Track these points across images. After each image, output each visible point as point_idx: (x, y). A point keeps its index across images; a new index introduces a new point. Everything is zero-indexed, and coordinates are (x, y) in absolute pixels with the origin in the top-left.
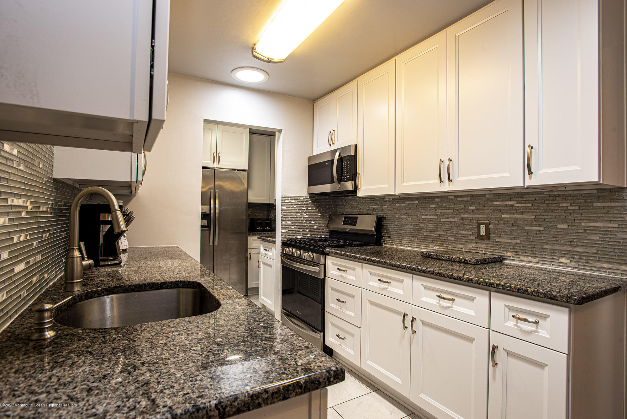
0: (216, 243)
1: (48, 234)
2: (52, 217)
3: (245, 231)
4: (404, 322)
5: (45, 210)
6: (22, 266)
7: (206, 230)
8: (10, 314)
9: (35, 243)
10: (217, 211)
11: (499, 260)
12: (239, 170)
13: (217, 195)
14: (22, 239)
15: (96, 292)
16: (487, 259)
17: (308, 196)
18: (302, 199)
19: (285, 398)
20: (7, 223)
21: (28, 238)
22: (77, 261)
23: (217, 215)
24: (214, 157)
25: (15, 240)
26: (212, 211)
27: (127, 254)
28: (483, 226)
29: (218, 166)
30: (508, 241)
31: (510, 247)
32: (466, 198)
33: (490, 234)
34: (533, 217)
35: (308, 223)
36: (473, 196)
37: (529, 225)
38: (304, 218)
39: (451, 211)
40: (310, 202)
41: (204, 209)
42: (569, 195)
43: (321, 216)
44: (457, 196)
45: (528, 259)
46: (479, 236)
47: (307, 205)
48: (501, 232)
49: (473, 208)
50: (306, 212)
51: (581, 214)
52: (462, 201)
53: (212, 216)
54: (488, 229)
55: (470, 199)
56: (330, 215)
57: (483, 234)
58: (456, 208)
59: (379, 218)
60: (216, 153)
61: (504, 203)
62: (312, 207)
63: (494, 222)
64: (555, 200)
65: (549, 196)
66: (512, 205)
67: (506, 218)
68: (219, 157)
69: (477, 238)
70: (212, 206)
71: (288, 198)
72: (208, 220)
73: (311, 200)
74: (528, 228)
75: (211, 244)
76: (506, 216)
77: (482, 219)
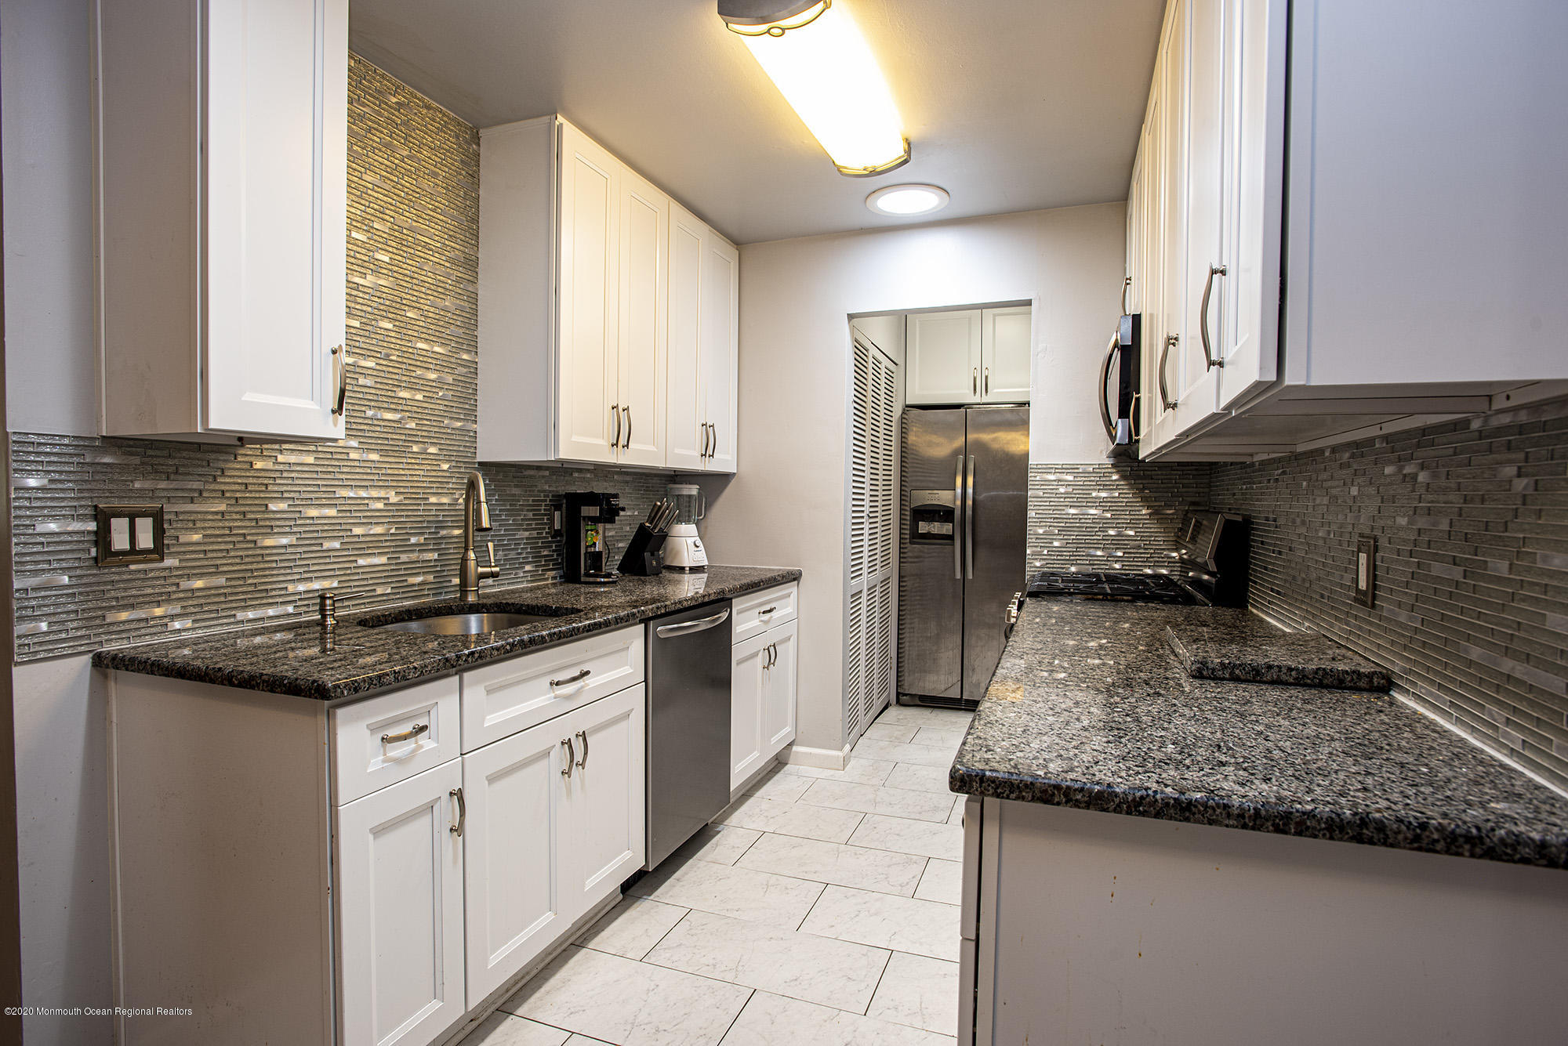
0: (969, 575)
7: (947, 544)
10: (969, 502)
11: (1381, 684)
13: (971, 467)
16: (1271, 667)
17: (1108, 462)
18: (1091, 469)
19: (272, 690)
23: (969, 512)
24: (975, 381)
26: (959, 503)
27: (709, 575)
28: (1363, 557)
29: (985, 399)
30: (1402, 619)
31: (1402, 641)
32: (1347, 455)
33: (1375, 587)
34: (1444, 526)
35: (1112, 532)
36: (1357, 444)
37: (1436, 557)
38: (1095, 520)
39: (1326, 501)
40: (1115, 477)
41: (944, 498)
42: (1521, 429)
43: (1150, 514)
44: (1334, 449)
45: (1431, 694)
46: (1358, 590)
47: (1105, 487)
48: (1393, 581)
49: (1354, 491)
50: (1100, 503)
51: (1539, 514)
52: (1341, 466)
53: (958, 513)
54: (1373, 568)
55: (1353, 456)
56: (1187, 512)
57: (1363, 585)
58: (1334, 492)
59: (1228, 525)
60: (979, 369)
61: (1401, 469)
62: (1118, 491)
63: (1383, 542)
64: (1491, 451)
65: (1481, 435)
66: (1414, 477)
67: (1400, 528)
68: (986, 377)
69: (1356, 600)
70: (959, 490)
71: (1048, 469)
72: (952, 521)
73: (1118, 472)
74: (1437, 569)
75: (958, 576)
76: (1402, 521)
77: (1367, 531)
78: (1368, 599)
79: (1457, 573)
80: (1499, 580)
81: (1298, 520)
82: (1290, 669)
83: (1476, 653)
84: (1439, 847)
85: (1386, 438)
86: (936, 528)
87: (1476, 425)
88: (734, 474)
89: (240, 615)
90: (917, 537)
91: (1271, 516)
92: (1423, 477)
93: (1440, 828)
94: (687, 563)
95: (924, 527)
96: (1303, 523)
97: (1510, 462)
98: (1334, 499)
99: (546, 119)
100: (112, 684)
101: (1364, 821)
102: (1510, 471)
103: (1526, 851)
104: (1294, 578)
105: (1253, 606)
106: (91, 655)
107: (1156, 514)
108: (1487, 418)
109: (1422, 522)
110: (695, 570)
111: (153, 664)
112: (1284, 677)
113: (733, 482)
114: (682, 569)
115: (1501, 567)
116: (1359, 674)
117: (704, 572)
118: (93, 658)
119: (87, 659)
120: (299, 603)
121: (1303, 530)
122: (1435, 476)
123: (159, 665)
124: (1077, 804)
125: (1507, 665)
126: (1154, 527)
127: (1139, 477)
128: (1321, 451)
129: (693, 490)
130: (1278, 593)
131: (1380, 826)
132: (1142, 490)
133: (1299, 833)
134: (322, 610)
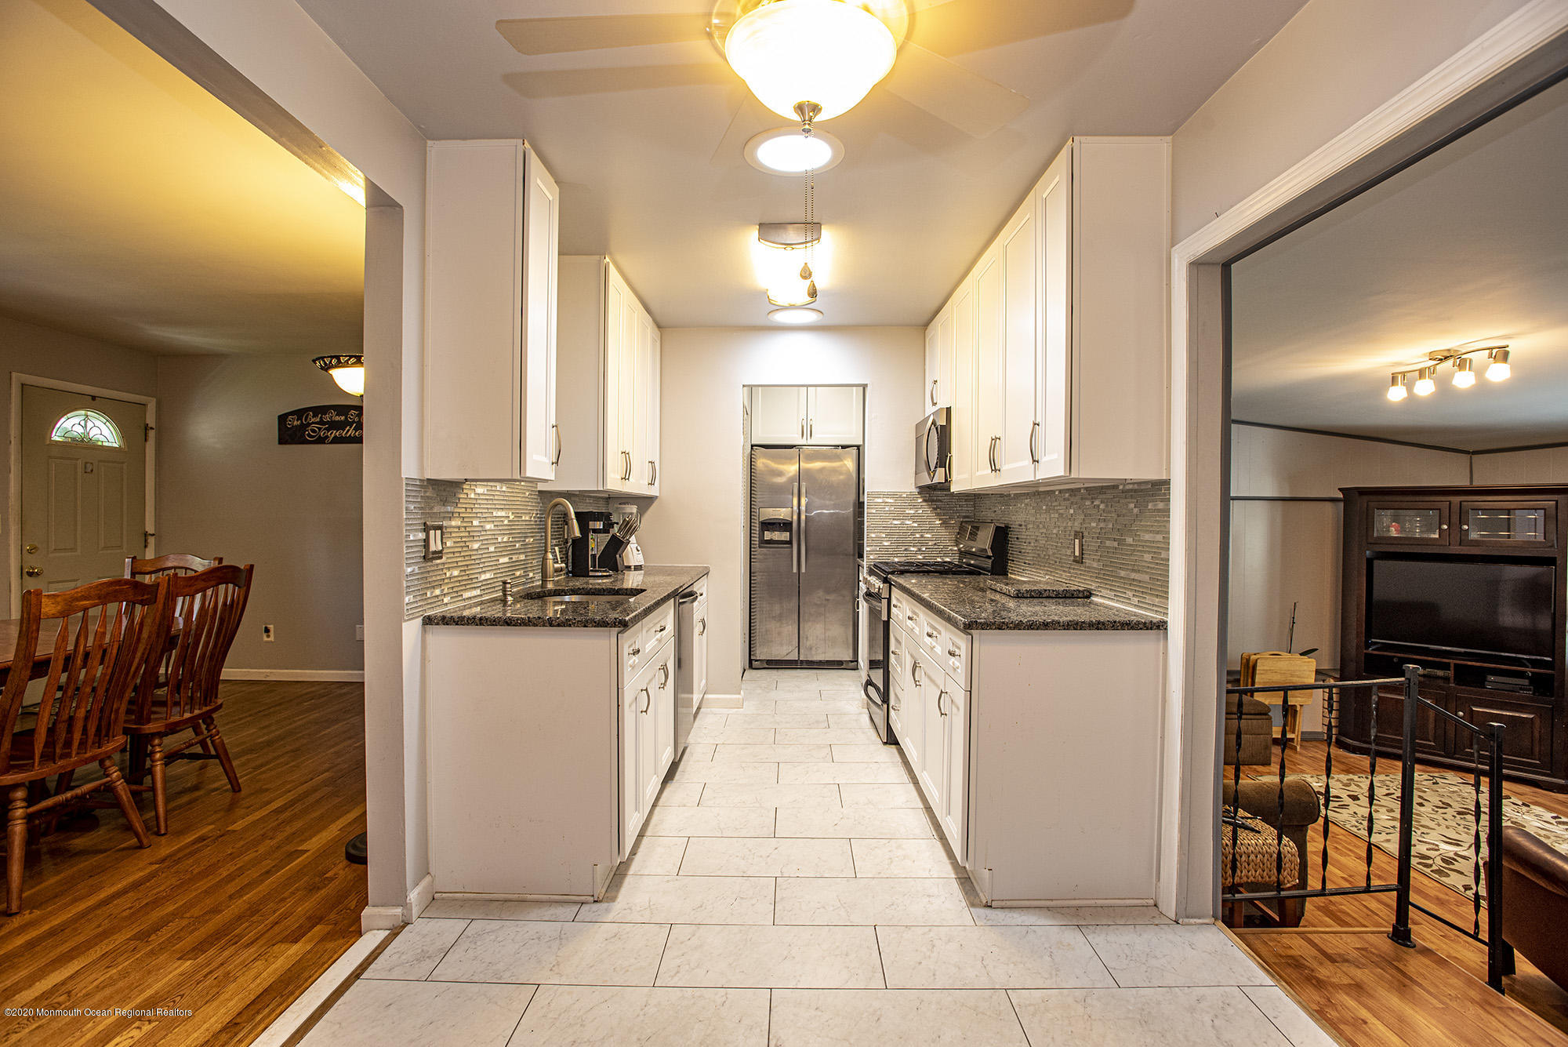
0: (803, 570)
1: (532, 540)
2: (536, 525)
3: (852, 553)
4: (914, 675)
5: (527, 518)
6: (506, 560)
7: (787, 548)
8: (496, 589)
9: (517, 545)
10: (803, 517)
11: (1088, 595)
12: (844, 447)
13: (803, 490)
14: (505, 540)
15: (563, 590)
16: (1046, 590)
17: (916, 491)
18: (905, 496)
19: (585, 626)
20: (493, 528)
21: (511, 539)
22: (550, 562)
23: (803, 524)
24: (803, 427)
25: (500, 540)
26: (795, 517)
27: (642, 572)
28: (1077, 541)
29: (810, 443)
30: (1095, 566)
31: (1095, 575)
32: (1067, 495)
33: (1083, 554)
34: (1111, 526)
35: (918, 536)
36: (1072, 490)
37: (1108, 539)
38: (909, 528)
39: (1057, 515)
40: (920, 500)
41: (782, 513)
42: (1135, 491)
43: (941, 524)
44: (1060, 491)
45: (1107, 594)
46: (1075, 557)
47: (914, 507)
48: (1090, 550)
49: (1072, 511)
50: (912, 517)
51: (1141, 521)
52: (1064, 499)
53: (795, 525)
54: (1081, 545)
55: (1070, 495)
56: (962, 522)
57: (1077, 554)
58: (1061, 511)
59: (998, 528)
60: (805, 419)
61: (1093, 502)
62: (924, 510)
63: (1086, 534)
64: (1126, 498)
65: (1123, 491)
66: (1099, 506)
67: (1094, 528)
68: (811, 426)
69: (1074, 561)
70: (795, 508)
71: (879, 495)
72: (791, 531)
73: (921, 497)
74: (1108, 543)
75: (795, 570)
76: (1094, 525)
77: (1078, 530)
78: (1080, 560)
79: (1115, 544)
80: (1131, 545)
81: (1041, 526)
82: (1053, 591)
83: (1123, 573)
84: (1119, 628)
85: (1086, 489)
86: (777, 536)
87: (1121, 487)
88: (657, 497)
89: (467, 595)
90: (765, 543)
91: (1023, 523)
92: (1102, 506)
93: (1119, 622)
94: (633, 563)
95: (768, 535)
96: (1044, 527)
97: (1133, 503)
98: (1061, 515)
99: (597, 257)
100: (431, 635)
101: (1099, 622)
102: (1132, 506)
103: (1141, 626)
104: (1039, 555)
105: (1011, 573)
106: (422, 617)
107: (945, 523)
108: (1124, 485)
109: (1102, 525)
110: (638, 568)
111: (481, 619)
112: (1051, 595)
113: (656, 504)
114: (629, 567)
115: (1130, 540)
116: (1079, 591)
117: (641, 570)
118: (423, 620)
119: (420, 620)
120: (483, 588)
121: (1044, 531)
122: (1107, 506)
123: (487, 619)
124: (1011, 629)
125: (1133, 575)
126: (943, 532)
127: (933, 501)
128: (1054, 491)
129: (634, 509)
130: (1029, 564)
131: (1103, 624)
132: (935, 509)
133: (1081, 629)
134: (504, 590)
